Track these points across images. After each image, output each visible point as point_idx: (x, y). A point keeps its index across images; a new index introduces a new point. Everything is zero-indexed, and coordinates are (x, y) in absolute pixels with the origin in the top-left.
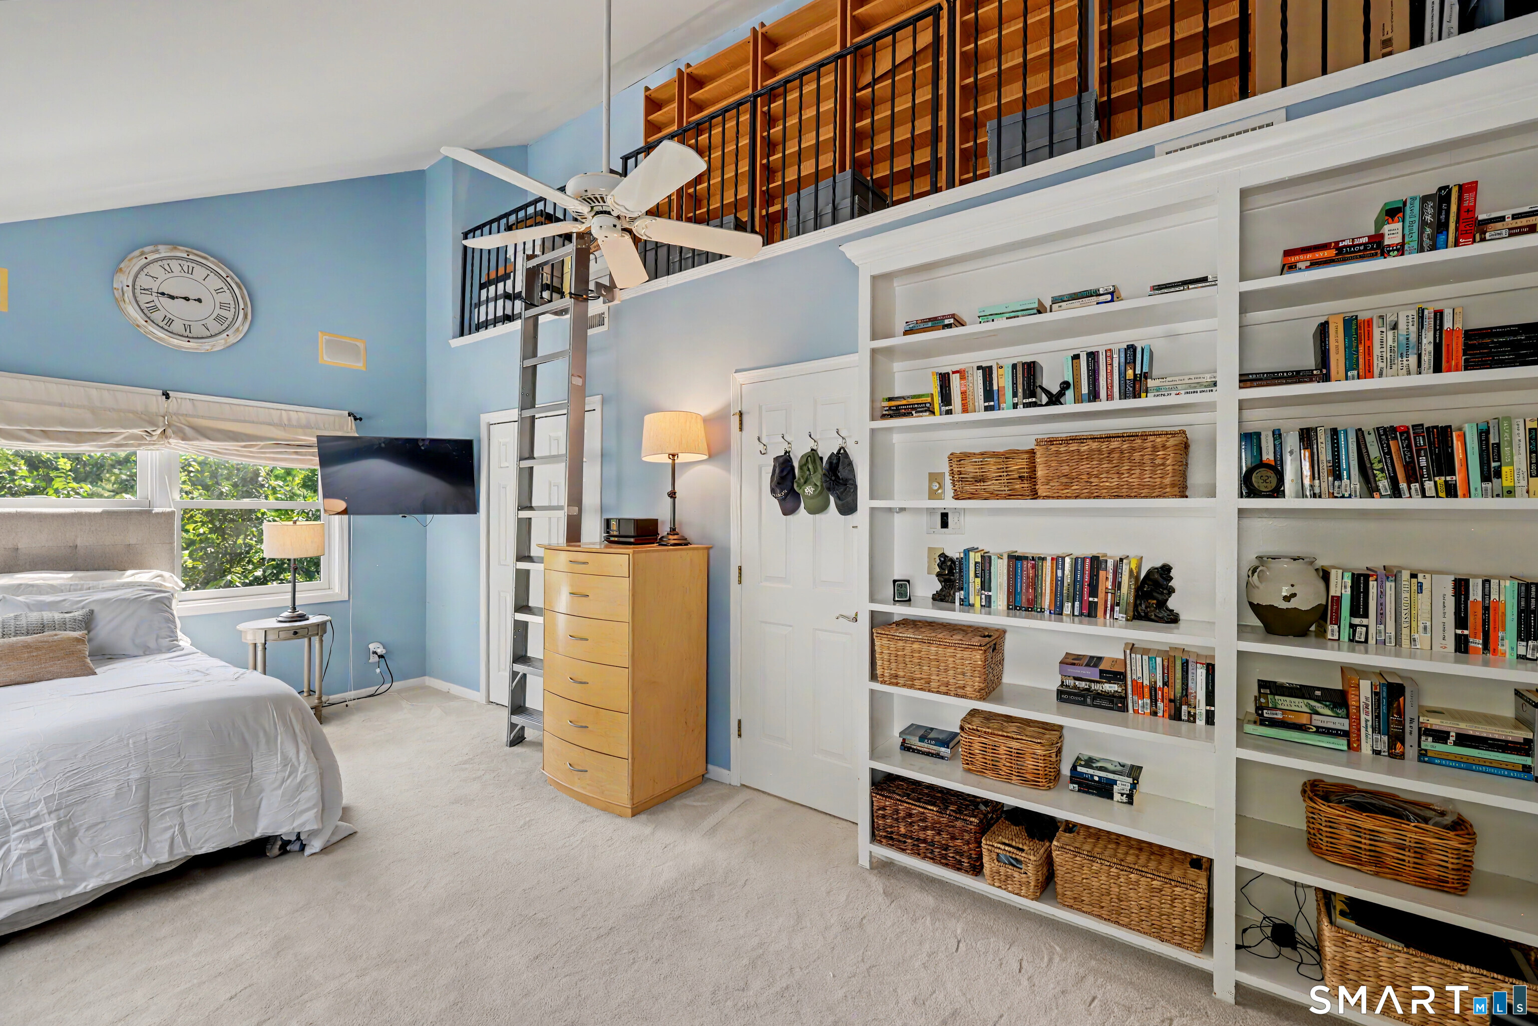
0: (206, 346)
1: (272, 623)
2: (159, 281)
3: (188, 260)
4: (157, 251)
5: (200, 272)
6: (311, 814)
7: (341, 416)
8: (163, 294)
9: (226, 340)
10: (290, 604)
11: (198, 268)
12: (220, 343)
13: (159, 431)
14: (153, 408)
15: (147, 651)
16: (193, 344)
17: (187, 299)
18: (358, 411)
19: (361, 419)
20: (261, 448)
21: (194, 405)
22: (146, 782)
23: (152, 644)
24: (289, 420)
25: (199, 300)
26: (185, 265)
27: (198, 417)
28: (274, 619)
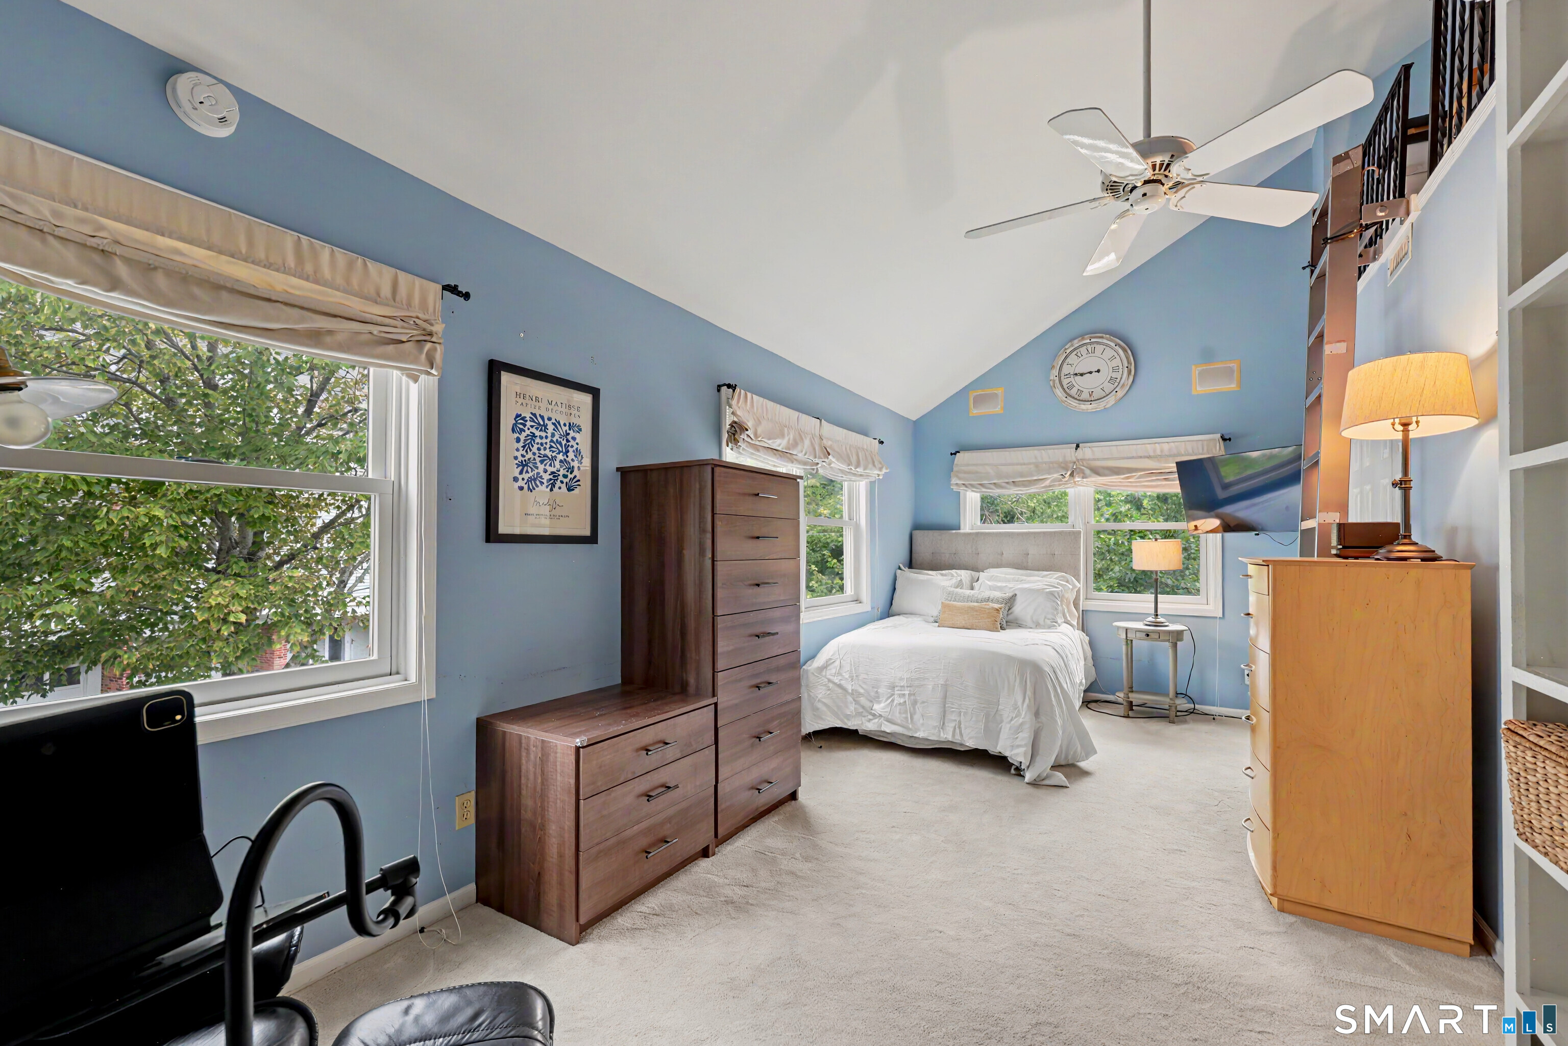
0: (1101, 405)
1: (1140, 625)
2: (1074, 366)
3: (1091, 343)
4: (1072, 345)
5: (1099, 348)
6: (1022, 750)
7: (1214, 440)
8: (1076, 374)
9: (1116, 396)
10: (1153, 612)
11: (1097, 346)
12: (1111, 400)
13: (1069, 473)
14: (1069, 459)
15: (1038, 625)
16: (1094, 405)
17: (1091, 373)
18: (1227, 432)
19: (1230, 439)
20: (1138, 478)
21: (1092, 451)
22: (945, 687)
23: (1041, 622)
24: (1162, 451)
25: (1098, 371)
26: (1089, 347)
27: (1098, 459)
28: (1141, 623)
